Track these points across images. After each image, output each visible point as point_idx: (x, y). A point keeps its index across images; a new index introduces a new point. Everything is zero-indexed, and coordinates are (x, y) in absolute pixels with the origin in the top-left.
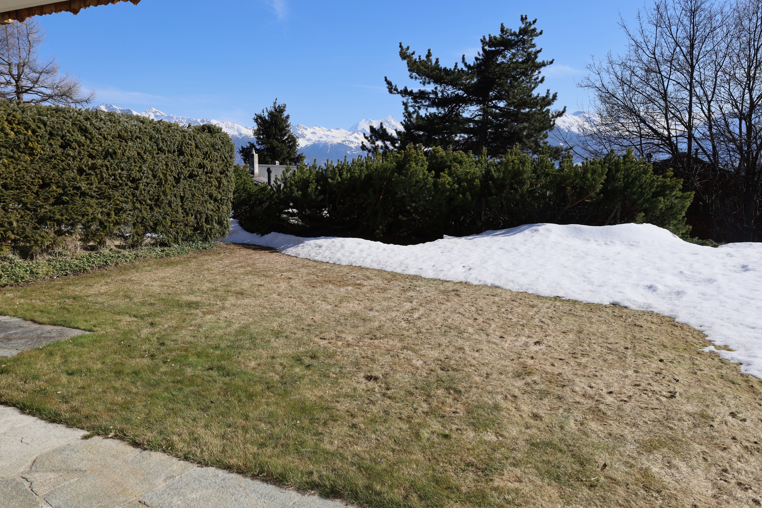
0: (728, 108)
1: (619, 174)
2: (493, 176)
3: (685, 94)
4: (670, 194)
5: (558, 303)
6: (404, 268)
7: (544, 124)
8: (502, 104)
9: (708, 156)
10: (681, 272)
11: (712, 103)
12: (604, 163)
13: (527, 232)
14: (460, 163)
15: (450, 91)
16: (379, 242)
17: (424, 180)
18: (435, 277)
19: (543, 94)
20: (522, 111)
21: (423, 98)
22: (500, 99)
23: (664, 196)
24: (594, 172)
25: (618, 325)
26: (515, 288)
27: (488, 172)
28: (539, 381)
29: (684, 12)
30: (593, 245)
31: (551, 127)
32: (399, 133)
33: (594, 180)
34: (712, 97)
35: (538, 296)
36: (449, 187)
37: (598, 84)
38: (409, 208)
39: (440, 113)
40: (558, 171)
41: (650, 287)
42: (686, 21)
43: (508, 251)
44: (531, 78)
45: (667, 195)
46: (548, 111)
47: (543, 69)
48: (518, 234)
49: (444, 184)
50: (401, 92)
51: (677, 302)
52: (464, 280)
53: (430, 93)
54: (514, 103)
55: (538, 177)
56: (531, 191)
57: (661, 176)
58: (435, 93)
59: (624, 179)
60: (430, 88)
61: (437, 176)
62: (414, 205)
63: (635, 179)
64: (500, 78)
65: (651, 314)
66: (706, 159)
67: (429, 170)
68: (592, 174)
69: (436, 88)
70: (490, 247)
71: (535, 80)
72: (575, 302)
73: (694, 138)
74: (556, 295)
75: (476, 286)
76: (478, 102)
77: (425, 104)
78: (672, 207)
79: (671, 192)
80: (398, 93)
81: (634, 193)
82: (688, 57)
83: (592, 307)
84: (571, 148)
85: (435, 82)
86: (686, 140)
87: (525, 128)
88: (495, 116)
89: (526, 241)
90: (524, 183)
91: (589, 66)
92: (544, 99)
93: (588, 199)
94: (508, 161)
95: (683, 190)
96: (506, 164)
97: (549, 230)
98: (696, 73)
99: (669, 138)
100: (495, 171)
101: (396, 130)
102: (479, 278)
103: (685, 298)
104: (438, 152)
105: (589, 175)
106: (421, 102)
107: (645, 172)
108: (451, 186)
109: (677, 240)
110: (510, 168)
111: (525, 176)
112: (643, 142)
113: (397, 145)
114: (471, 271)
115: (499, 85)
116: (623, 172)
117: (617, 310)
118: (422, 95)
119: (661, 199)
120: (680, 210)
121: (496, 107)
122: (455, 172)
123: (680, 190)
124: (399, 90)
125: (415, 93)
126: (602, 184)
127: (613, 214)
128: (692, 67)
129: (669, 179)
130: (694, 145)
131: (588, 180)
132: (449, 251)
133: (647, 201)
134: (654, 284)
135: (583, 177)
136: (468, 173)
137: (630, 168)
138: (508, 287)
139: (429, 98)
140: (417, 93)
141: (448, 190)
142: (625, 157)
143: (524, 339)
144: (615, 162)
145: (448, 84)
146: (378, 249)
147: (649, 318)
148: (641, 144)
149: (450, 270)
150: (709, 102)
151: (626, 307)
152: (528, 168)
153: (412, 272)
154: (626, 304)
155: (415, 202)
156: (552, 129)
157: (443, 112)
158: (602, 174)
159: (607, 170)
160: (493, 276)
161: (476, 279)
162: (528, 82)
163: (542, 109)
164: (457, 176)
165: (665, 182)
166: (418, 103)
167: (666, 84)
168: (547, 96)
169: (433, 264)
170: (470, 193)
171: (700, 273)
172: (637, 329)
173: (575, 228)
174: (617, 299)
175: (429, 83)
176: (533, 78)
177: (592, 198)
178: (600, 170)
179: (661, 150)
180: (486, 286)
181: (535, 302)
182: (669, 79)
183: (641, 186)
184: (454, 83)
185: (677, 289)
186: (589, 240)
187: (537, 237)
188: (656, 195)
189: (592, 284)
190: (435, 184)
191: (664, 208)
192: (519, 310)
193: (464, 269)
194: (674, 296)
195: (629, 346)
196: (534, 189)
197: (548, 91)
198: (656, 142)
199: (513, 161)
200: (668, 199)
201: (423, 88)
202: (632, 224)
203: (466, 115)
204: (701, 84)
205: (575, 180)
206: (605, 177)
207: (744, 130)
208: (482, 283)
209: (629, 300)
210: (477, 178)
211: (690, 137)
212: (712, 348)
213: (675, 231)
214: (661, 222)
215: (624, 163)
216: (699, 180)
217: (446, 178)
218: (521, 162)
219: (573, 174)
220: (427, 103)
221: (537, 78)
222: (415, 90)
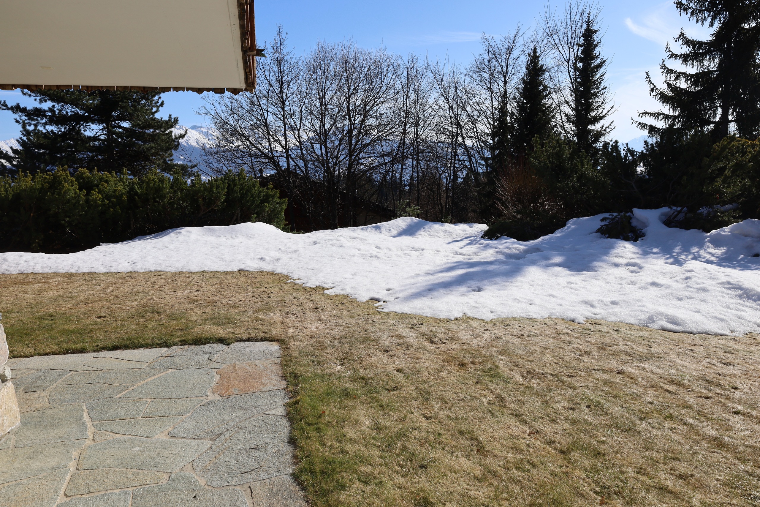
0: (312, 135)
1: (236, 187)
2: (137, 192)
3: (280, 124)
4: (272, 200)
5: (205, 274)
6: (76, 269)
7: (169, 145)
8: (126, 124)
9: (302, 171)
10: (280, 249)
11: (300, 132)
12: (225, 179)
13: (172, 234)
14: (107, 181)
15: (69, 110)
16: (41, 253)
17: (75, 198)
18: (107, 271)
19: (166, 118)
20: (148, 132)
21: (38, 116)
22: (124, 120)
23: (268, 203)
24: (218, 187)
25: (243, 279)
26: (173, 270)
27: (132, 189)
28: (202, 302)
29: (273, 61)
30: (223, 239)
31: (177, 147)
32: (15, 151)
33: (218, 192)
34: (300, 126)
35: (191, 272)
36: (100, 203)
37: (213, 113)
38: (63, 222)
39: (60, 131)
40: (190, 186)
41: (261, 259)
42: (275, 69)
43: (159, 249)
44: (151, 101)
45: (270, 201)
46: (171, 132)
47: (162, 95)
48: (165, 237)
49: (95, 200)
50: (12, 109)
51: (276, 264)
52: (132, 270)
53: (47, 111)
54: (139, 125)
55: (175, 192)
56: (170, 203)
57: (265, 188)
58: (51, 110)
59: (240, 191)
60: (46, 105)
61: (88, 194)
62: (67, 219)
63: (248, 191)
64: (122, 101)
65: (262, 272)
66: (301, 173)
67: (81, 189)
68: (217, 189)
69: (53, 106)
70: (145, 248)
71: (155, 103)
72: (216, 272)
73: (291, 157)
74: (203, 270)
75: (143, 273)
76: (100, 122)
77: (41, 121)
78: (274, 210)
79: (273, 199)
80: (8, 109)
81: (248, 201)
82: (280, 95)
83: (226, 273)
84: (196, 166)
85: (52, 100)
86: (285, 159)
87: (152, 148)
88: (119, 135)
89: (173, 241)
90: (165, 197)
91: (204, 97)
92: (167, 122)
93: (215, 207)
94: (149, 180)
95: (280, 198)
96: (147, 182)
97: (189, 232)
98: (286, 108)
99: (273, 157)
100: (138, 188)
101: (11, 148)
102: (144, 267)
103: (280, 262)
104: (85, 173)
105: (215, 189)
106: (37, 120)
107: (254, 186)
108: (102, 202)
109: (280, 231)
110: (151, 185)
111: (165, 191)
112: (253, 161)
113: (14, 163)
114: (136, 264)
115: (122, 108)
116: (239, 186)
117: (242, 273)
118: (37, 113)
119: (266, 204)
120: (280, 212)
121: (120, 127)
122: (103, 190)
123: (279, 198)
124: (9, 106)
125: (29, 110)
126: (225, 195)
127: (235, 217)
128: (283, 103)
129: (270, 190)
130: (291, 162)
131: (214, 193)
132: (110, 254)
133: (258, 206)
134: (263, 256)
135: (210, 191)
136: (115, 191)
137: (244, 183)
138: (168, 270)
139: (46, 116)
140: (31, 110)
141: (100, 205)
142: (239, 175)
143: (188, 291)
144: (232, 179)
145: (66, 103)
146: (43, 258)
147: (261, 274)
148: (252, 163)
149: (118, 266)
150: (299, 131)
151: (247, 271)
152: (167, 185)
153: (86, 270)
154: (248, 269)
155: (69, 217)
156: (177, 149)
157: (63, 130)
158: (224, 188)
159: (227, 185)
160: (155, 265)
161: (142, 268)
162: (149, 106)
163: (165, 130)
164: (105, 193)
165: (268, 193)
166: (34, 120)
167: (266, 115)
168: (169, 120)
169: (101, 263)
170: (120, 207)
171: (290, 248)
172: (253, 279)
173: (209, 229)
174: (242, 267)
175: (46, 101)
176: (154, 102)
177: (218, 206)
178: (222, 185)
179: (268, 167)
180: (151, 271)
181: (190, 275)
182: (268, 111)
183: (252, 196)
184: (74, 103)
185: (277, 258)
186: (220, 236)
187: (181, 238)
188: (262, 202)
189: (225, 261)
190: (87, 201)
191: (269, 211)
192: (181, 279)
193: (129, 264)
194: (275, 262)
195: (249, 285)
196: (173, 202)
197: (170, 115)
198: (264, 160)
199: (153, 180)
200: (271, 205)
201: (38, 105)
202: (249, 223)
203: (89, 133)
204: (292, 116)
205: (205, 193)
206: (226, 190)
207: (324, 152)
208: (147, 270)
209: (249, 267)
210: (124, 194)
211: (288, 157)
212: (292, 280)
213: (278, 226)
214: (269, 221)
215: (239, 179)
216: (298, 190)
217: (96, 195)
218: (159, 180)
219: (202, 189)
220: (44, 121)
221: (158, 102)
222: (29, 108)
